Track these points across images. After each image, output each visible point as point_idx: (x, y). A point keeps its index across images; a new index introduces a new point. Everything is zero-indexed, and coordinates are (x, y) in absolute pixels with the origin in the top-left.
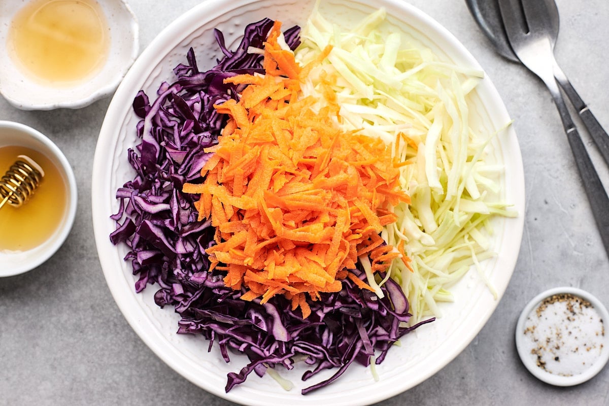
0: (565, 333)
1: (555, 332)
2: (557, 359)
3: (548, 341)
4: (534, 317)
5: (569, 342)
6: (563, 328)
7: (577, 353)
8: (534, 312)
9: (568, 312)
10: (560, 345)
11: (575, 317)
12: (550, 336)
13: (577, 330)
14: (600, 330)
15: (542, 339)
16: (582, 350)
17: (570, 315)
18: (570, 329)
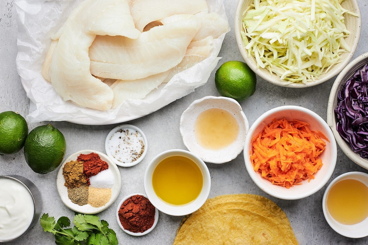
0: (128, 146)
1: (131, 143)
2: (120, 138)
3: (129, 139)
4: (141, 139)
5: (123, 146)
6: (130, 147)
7: (118, 146)
8: (142, 139)
9: (135, 152)
10: (125, 142)
11: (132, 154)
12: (130, 140)
13: (127, 151)
14: (121, 160)
15: (131, 137)
16: (118, 149)
17: (133, 152)
18: (128, 149)
